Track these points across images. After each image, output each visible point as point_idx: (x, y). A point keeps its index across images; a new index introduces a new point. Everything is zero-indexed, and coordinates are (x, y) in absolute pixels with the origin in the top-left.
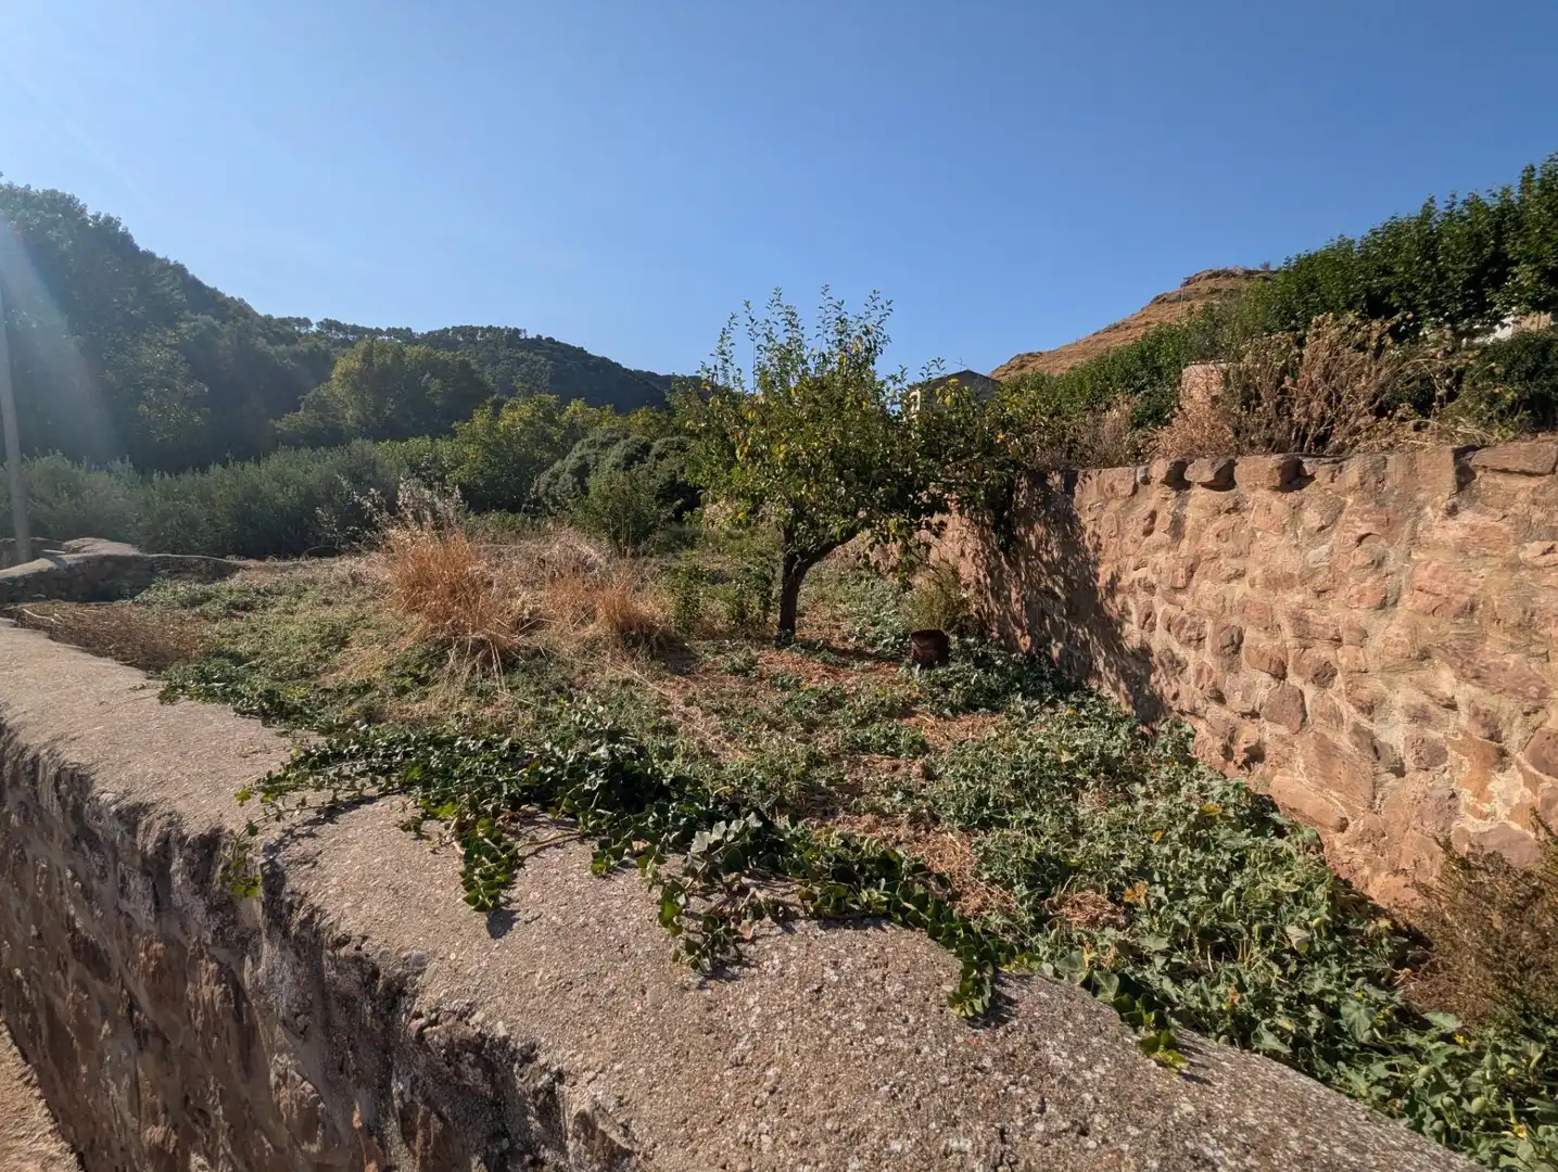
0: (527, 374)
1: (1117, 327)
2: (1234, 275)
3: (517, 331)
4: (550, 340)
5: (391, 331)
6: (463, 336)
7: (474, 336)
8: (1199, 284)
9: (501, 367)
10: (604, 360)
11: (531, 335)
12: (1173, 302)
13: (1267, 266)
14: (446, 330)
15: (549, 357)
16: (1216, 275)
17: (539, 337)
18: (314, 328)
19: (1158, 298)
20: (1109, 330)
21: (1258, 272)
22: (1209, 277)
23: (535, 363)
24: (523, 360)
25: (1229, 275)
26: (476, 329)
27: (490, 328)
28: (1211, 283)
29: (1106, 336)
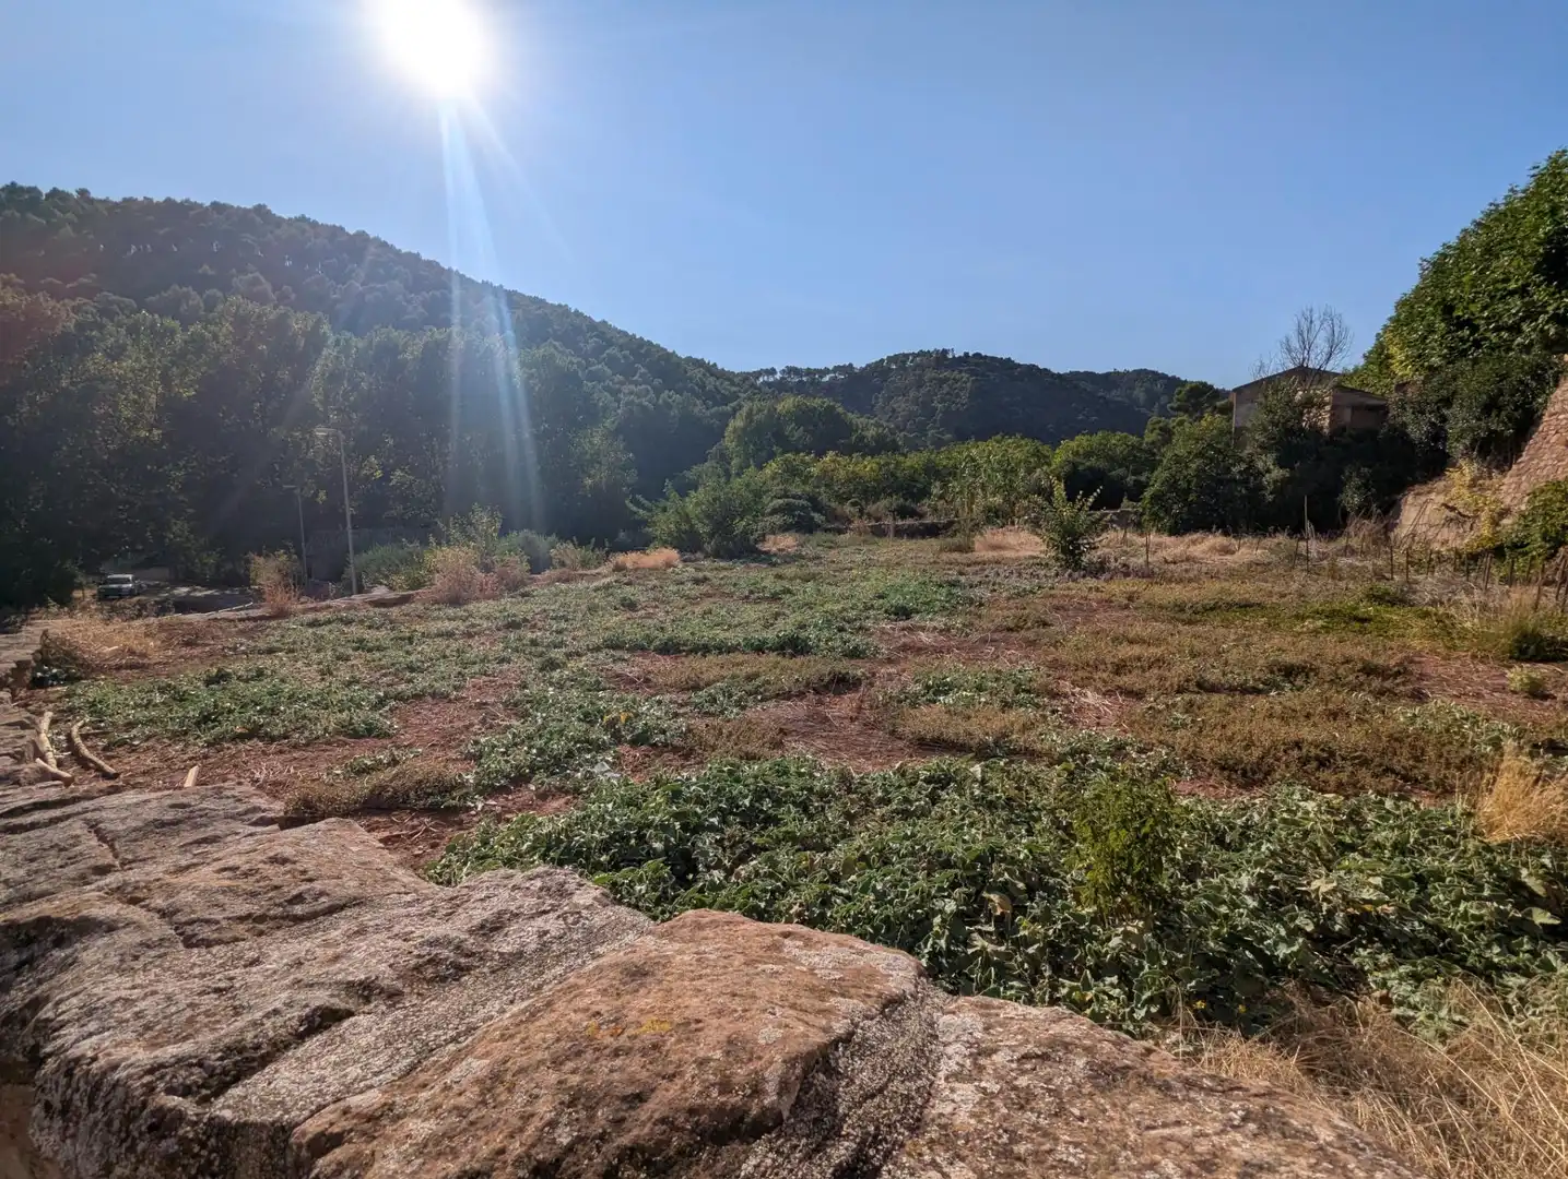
0: (948, 393)
3: (945, 352)
4: (977, 355)
5: (837, 369)
6: (896, 363)
7: (904, 362)
9: (924, 390)
10: (1033, 367)
11: (959, 353)
14: (882, 360)
15: (972, 373)
17: (966, 354)
18: (778, 376)
23: (956, 381)
24: (946, 380)
26: (906, 356)
27: (921, 354)
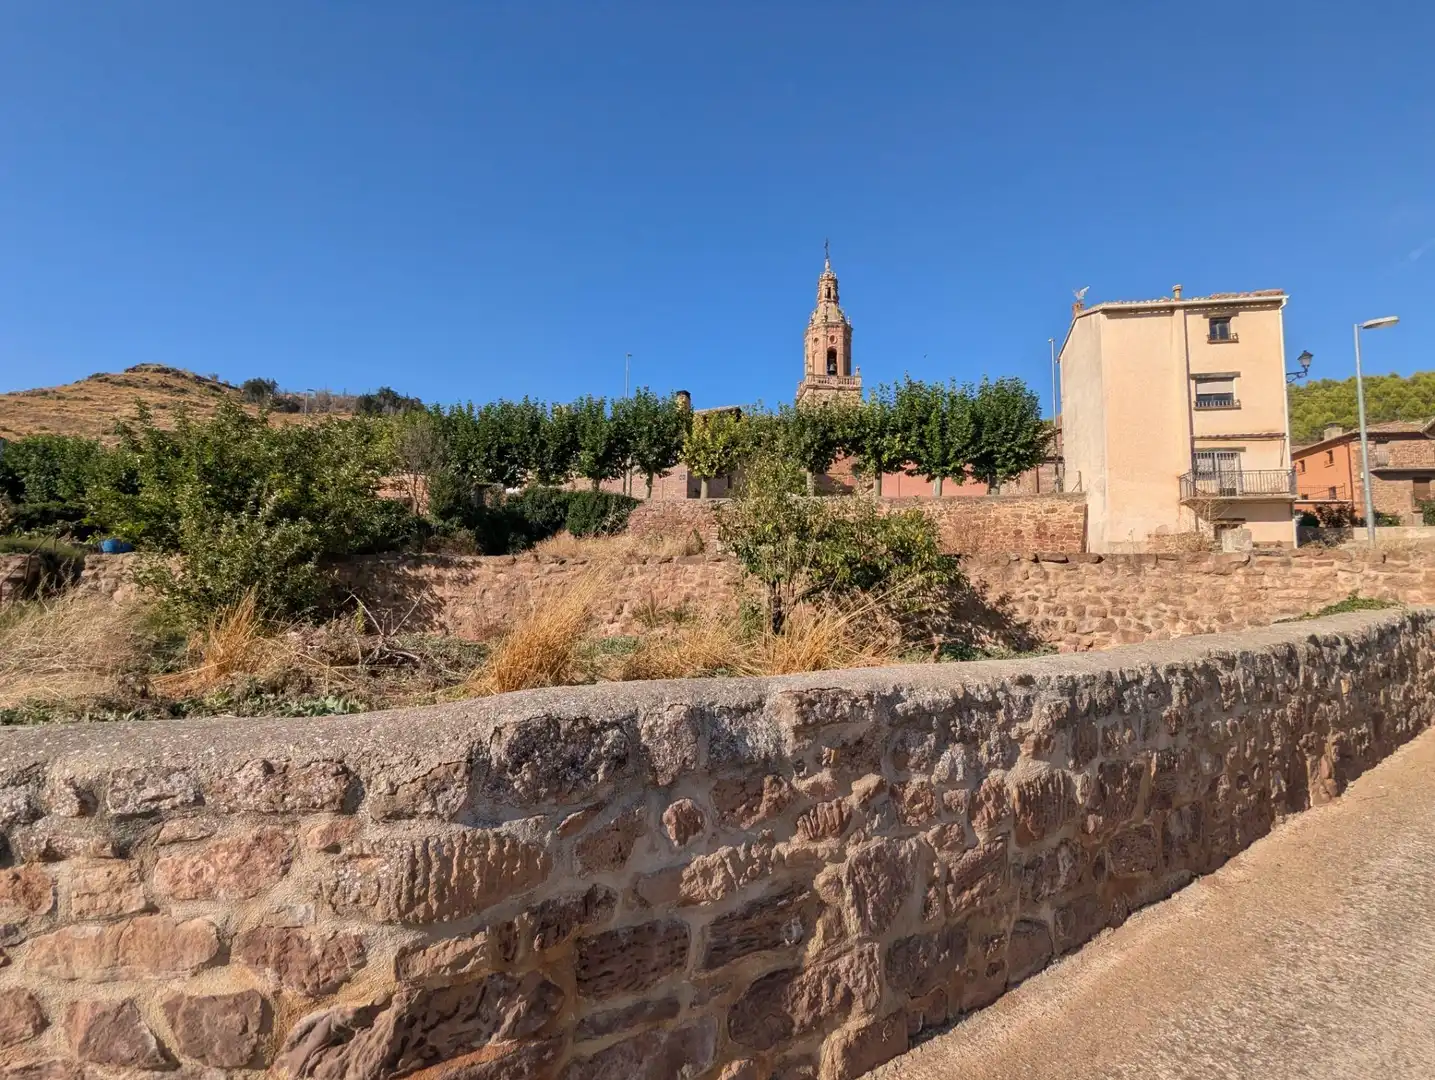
1: (45, 393)
2: (184, 376)
8: (147, 375)
12: (119, 384)
13: (216, 377)
16: (166, 371)
19: (98, 375)
20: (33, 394)
21: (208, 381)
22: (158, 371)
25: (178, 375)
28: (161, 376)
29: (28, 400)
